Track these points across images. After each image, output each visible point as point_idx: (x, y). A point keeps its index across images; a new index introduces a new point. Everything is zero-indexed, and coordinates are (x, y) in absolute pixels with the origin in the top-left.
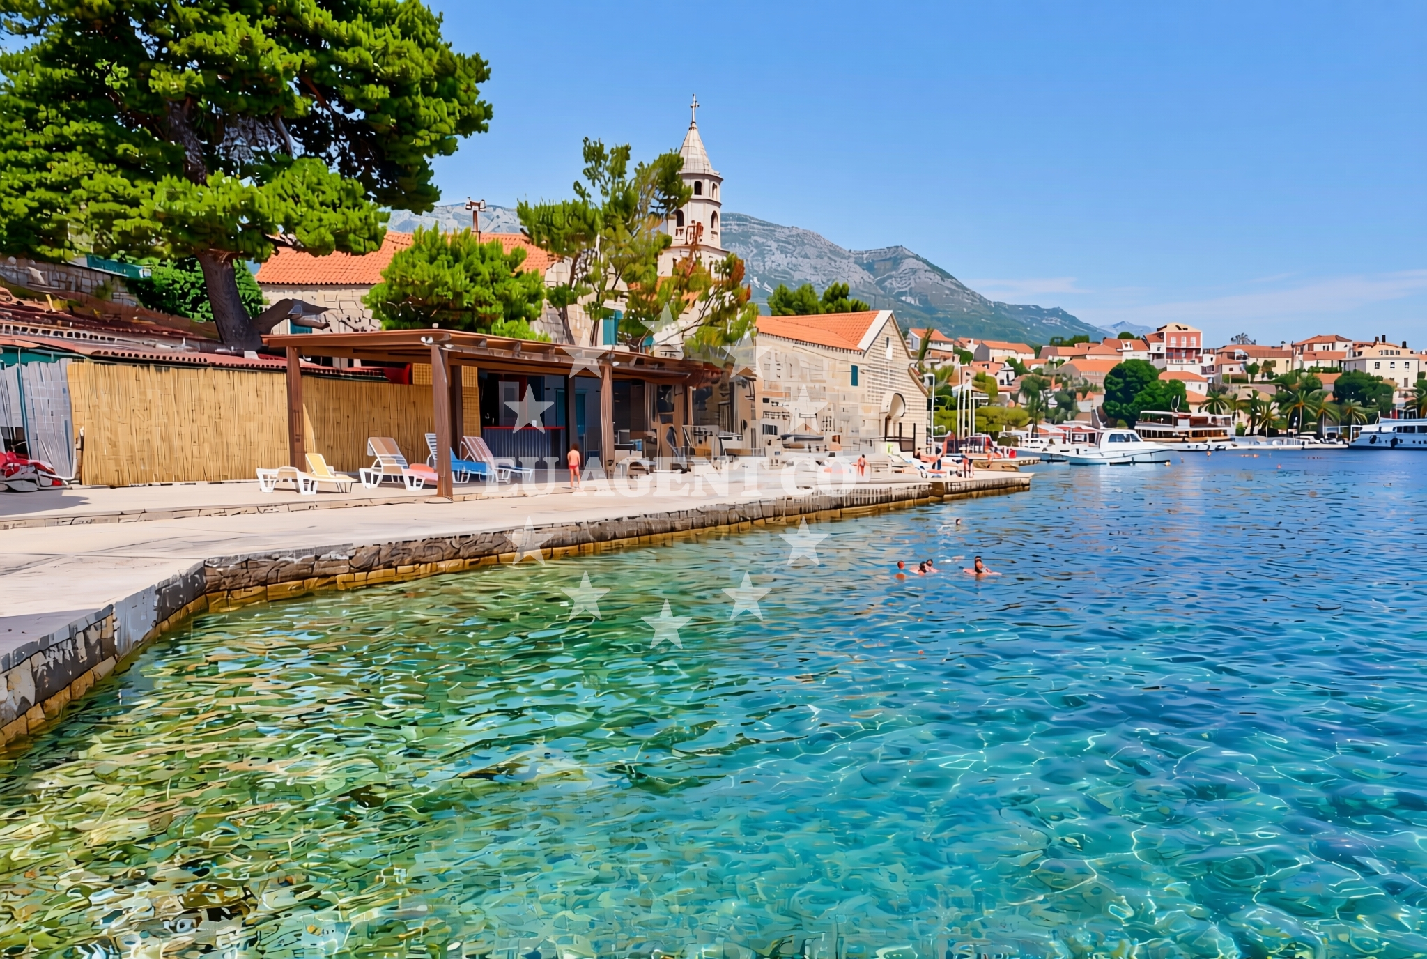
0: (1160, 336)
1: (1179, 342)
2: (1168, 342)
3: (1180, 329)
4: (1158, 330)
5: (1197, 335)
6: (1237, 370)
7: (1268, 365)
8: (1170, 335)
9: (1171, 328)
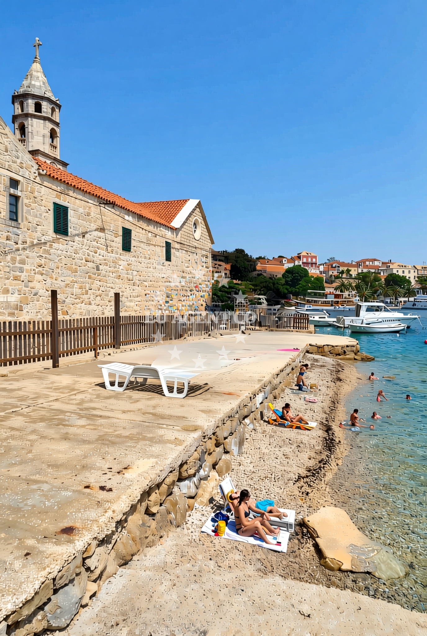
0: (299, 257)
1: (307, 260)
2: (303, 260)
3: (308, 254)
4: (298, 254)
5: (315, 257)
6: (335, 273)
7: (348, 271)
8: (304, 256)
9: (304, 254)
